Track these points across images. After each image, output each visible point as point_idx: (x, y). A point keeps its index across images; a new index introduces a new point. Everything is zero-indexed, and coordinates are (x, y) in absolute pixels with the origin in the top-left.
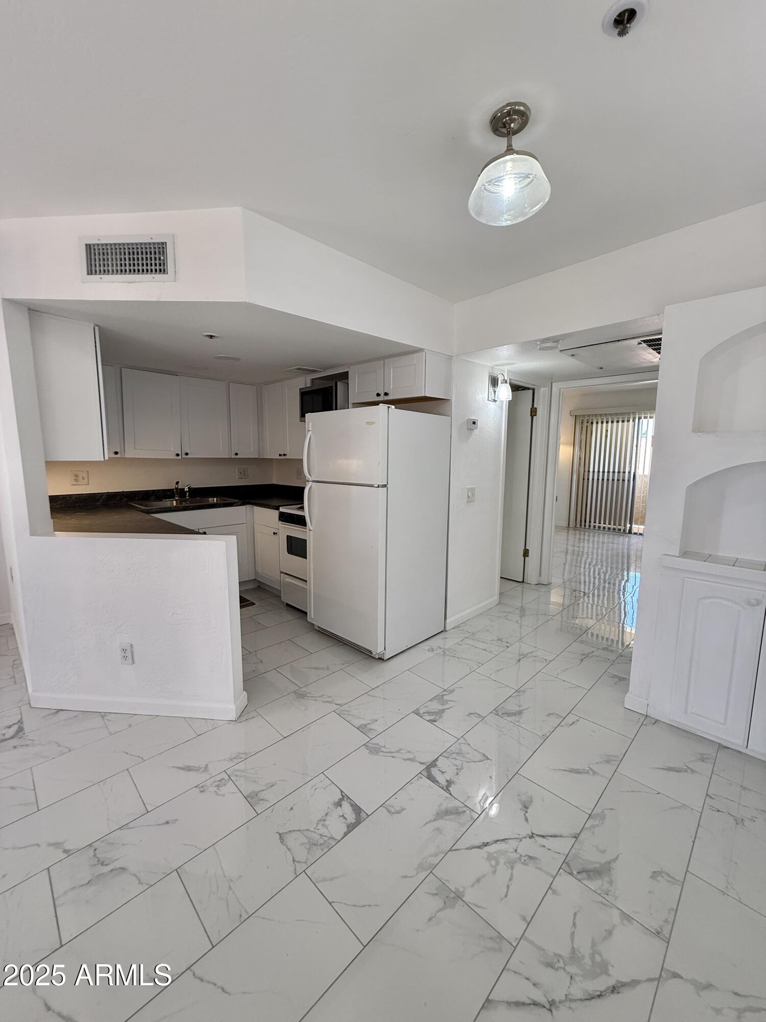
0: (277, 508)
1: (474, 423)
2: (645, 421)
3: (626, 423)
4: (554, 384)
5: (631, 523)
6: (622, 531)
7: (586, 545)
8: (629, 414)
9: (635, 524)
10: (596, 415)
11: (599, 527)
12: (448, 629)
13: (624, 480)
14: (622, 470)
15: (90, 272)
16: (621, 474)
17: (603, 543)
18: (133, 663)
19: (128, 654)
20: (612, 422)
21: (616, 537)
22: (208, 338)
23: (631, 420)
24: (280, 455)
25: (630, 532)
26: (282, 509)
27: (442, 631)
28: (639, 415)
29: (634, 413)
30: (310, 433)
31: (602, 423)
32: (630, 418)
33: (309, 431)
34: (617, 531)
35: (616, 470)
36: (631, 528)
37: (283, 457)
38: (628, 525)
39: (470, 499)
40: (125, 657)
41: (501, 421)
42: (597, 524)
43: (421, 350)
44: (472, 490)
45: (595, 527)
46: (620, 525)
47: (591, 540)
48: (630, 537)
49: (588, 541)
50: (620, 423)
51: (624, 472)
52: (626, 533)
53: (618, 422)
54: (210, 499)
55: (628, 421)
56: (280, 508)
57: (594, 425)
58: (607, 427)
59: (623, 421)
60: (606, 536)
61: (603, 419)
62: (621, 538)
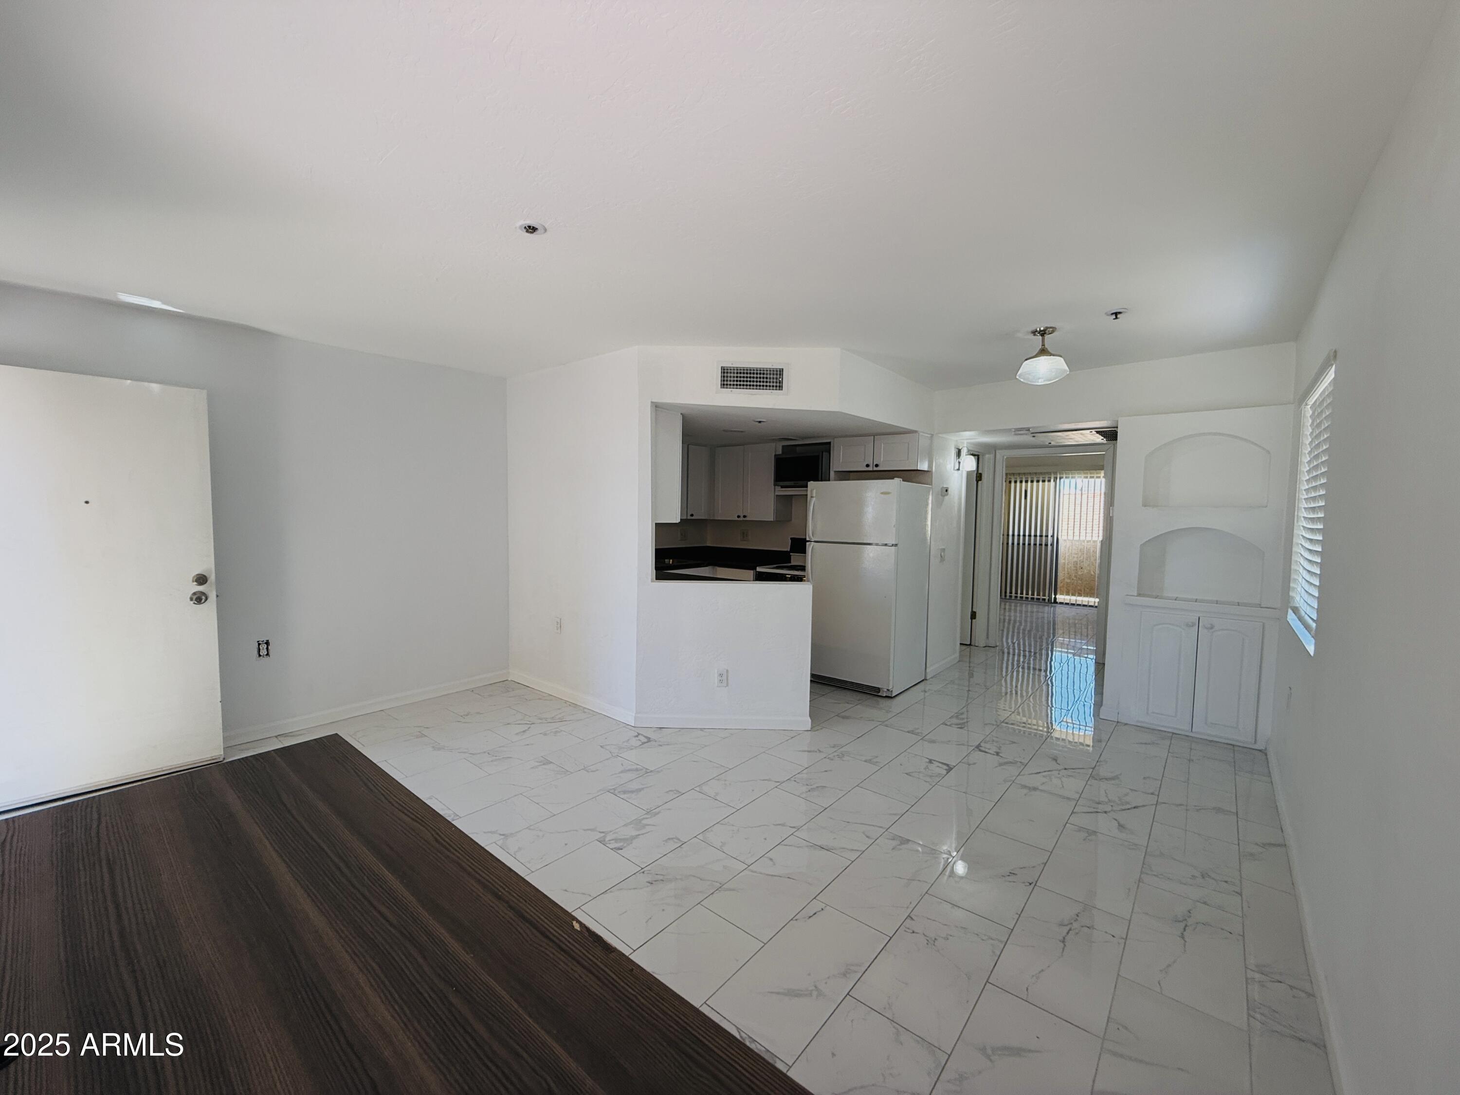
0: (754, 568)
1: (947, 491)
2: (1067, 481)
3: (1046, 483)
4: (997, 452)
5: (1055, 594)
6: (1047, 601)
7: (1012, 614)
8: (1050, 473)
9: (1060, 594)
10: (1014, 474)
11: (1022, 598)
12: (928, 678)
13: (1046, 545)
14: (1044, 534)
15: (723, 385)
16: (1044, 538)
17: (1032, 612)
18: (727, 685)
19: (724, 677)
20: (1032, 482)
21: (1041, 607)
22: (757, 423)
23: (1052, 480)
24: (739, 517)
25: (1055, 602)
26: (759, 569)
27: (923, 680)
28: (1060, 474)
29: (1055, 473)
30: (814, 499)
31: (1021, 482)
32: (1050, 478)
33: (812, 497)
34: (1041, 600)
35: (1038, 534)
36: (1055, 598)
37: (742, 519)
38: (1053, 596)
39: (942, 558)
40: (721, 681)
41: (961, 487)
42: (1024, 595)
43: (916, 432)
44: (943, 550)
45: (1016, 597)
46: (1044, 595)
47: (1018, 608)
48: (1055, 606)
49: (1015, 611)
50: (1041, 483)
51: (1047, 536)
52: (1051, 603)
53: (1038, 481)
54: (666, 560)
55: (1049, 481)
56: (757, 568)
57: (1013, 484)
58: (1026, 487)
59: (1044, 481)
60: (1029, 606)
61: (1022, 478)
62: (1047, 608)
